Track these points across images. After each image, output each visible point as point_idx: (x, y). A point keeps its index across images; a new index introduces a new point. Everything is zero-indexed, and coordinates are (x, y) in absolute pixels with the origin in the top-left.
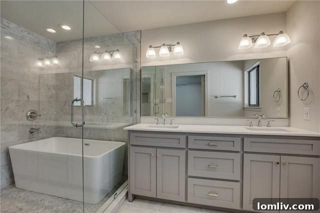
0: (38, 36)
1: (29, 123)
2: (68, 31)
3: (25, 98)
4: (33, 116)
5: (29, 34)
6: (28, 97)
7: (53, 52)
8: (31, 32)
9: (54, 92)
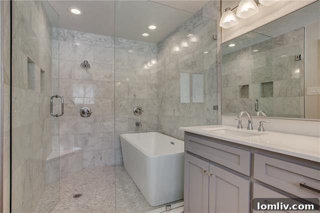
0: (142, 43)
1: (136, 117)
2: (154, 30)
3: (132, 96)
4: (138, 111)
5: (135, 43)
6: (135, 96)
7: (155, 53)
8: (136, 42)
9: (156, 90)
